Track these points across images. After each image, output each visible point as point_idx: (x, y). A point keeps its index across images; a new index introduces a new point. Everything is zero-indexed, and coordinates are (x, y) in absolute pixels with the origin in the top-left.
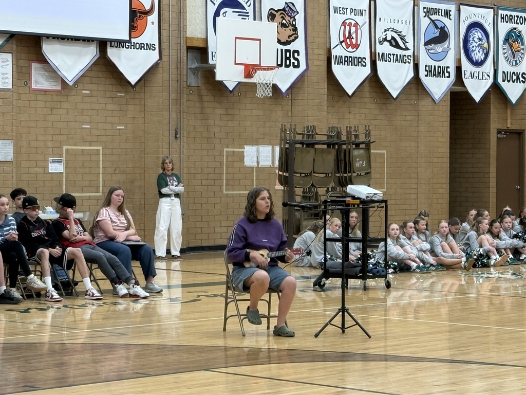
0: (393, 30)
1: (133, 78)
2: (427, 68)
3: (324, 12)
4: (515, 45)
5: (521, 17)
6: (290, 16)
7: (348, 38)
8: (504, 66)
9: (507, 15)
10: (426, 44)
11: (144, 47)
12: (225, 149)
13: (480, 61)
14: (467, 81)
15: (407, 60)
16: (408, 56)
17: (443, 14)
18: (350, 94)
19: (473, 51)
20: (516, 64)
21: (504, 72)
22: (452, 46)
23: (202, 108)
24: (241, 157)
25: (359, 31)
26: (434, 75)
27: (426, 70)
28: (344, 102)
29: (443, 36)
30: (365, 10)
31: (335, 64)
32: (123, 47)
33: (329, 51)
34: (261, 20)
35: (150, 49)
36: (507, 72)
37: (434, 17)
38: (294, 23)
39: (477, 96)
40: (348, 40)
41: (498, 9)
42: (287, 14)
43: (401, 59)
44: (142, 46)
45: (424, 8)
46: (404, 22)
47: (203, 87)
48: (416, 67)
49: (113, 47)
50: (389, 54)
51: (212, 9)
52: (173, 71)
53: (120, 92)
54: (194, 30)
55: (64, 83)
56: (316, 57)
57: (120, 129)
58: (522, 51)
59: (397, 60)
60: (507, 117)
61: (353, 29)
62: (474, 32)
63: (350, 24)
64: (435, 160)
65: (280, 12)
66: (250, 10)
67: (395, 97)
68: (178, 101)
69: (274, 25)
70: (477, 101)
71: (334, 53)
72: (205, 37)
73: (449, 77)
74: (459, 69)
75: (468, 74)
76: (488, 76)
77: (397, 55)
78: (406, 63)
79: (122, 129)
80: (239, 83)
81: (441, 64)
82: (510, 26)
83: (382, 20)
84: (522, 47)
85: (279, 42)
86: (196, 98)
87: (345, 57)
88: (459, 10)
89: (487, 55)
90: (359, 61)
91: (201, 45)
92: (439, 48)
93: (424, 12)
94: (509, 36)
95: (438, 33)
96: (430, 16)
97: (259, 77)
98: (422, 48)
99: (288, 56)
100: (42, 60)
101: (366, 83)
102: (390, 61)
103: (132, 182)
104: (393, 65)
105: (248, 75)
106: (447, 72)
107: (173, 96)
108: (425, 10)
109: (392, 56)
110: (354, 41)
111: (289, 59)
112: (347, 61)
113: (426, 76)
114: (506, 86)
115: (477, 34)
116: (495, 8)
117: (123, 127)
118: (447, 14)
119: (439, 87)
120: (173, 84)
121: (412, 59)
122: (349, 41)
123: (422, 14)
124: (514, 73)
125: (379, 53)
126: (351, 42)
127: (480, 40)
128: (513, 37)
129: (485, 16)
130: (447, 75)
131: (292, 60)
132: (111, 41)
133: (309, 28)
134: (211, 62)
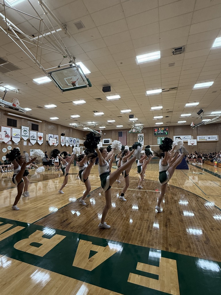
1: (40, 144)
2: (70, 144)
8: (77, 144)
10: (70, 141)
18: (63, 146)
22: (72, 142)
29: (72, 141)
30: (64, 138)
32: (39, 141)
35: (42, 141)
41: (77, 138)
47: (48, 145)
51: (49, 137)
55: (33, 145)
59: (67, 143)
69: (55, 139)
80: (52, 145)
85: (56, 141)
88: (73, 138)
91: (48, 141)
93: (70, 138)
100: (30, 142)
111: (57, 143)
112: (62, 143)
115: (75, 141)
120: (45, 145)
122: (63, 141)
128: (78, 141)
133: (59, 140)
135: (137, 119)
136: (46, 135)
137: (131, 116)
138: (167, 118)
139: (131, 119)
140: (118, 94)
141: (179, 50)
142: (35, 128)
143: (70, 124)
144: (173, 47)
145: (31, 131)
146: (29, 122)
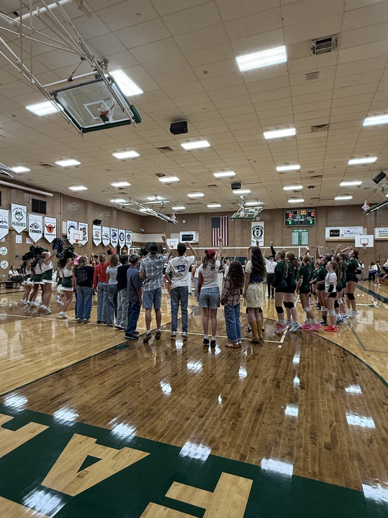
0: (106, 233)
1: (50, 241)
2: (112, 241)
3: (92, 229)
5: (130, 232)
13: (122, 240)
18: (97, 246)
19: (121, 238)
25: (99, 233)
26: (114, 243)
29: (115, 235)
30: (100, 229)
31: (94, 240)
32: (48, 235)
33: (93, 237)
34: (79, 230)
35: (54, 236)
36: (128, 242)
38: (86, 231)
41: (126, 230)
42: (84, 229)
45: (112, 229)
46: (108, 232)
51: (68, 228)
53: (47, 244)
55: (34, 242)
56: (90, 238)
58: (130, 239)
63: (97, 232)
72: (66, 233)
75: (120, 243)
76: (124, 243)
81: (115, 240)
83: (104, 231)
85: (82, 235)
87: (96, 238)
88: (119, 230)
89: (124, 239)
90: (99, 239)
92: (115, 237)
97: (79, 242)
98: (111, 237)
100: (29, 237)
101: (100, 244)
102: (105, 240)
115: (122, 235)
121: (109, 239)
122: (97, 235)
125: (103, 238)
128: (129, 236)
129: (123, 231)
131: (85, 239)
133: (89, 232)
134: (68, 239)
135: (248, 191)
136: (61, 224)
137: (236, 186)
138: (311, 189)
139: (236, 192)
140: (204, 139)
141: (324, 44)
142: (39, 207)
143: (112, 201)
144: (313, 38)
145: (30, 213)
146: (26, 195)
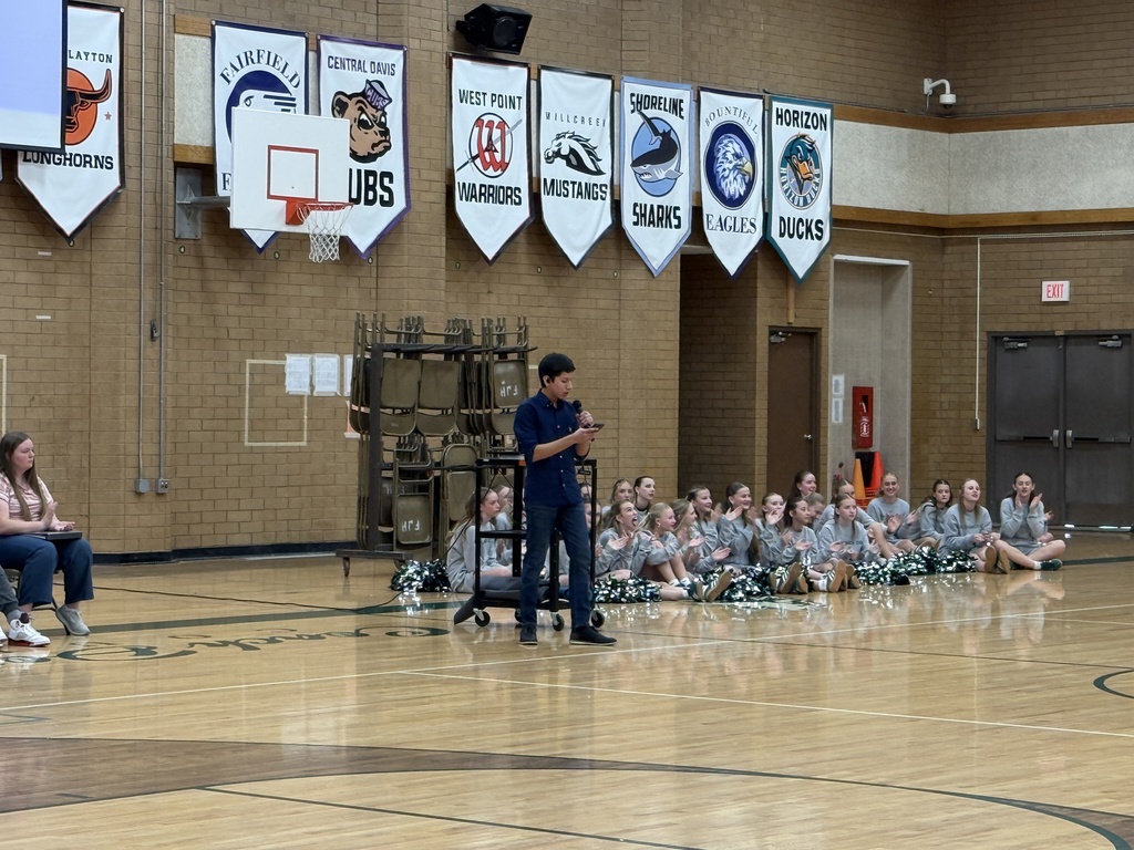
0: (573, 136)
1: (69, 224)
2: (638, 210)
3: (443, 101)
4: (804, 168)
5: (815, 115)
6: (375, 107)
7: (487, 150)
8: (782, 207)
9: (787, 111)
10: (636, 163)
11: (90, 162)
12: (249, 361)
13: (737, 196)
14: (714, 237)
15: (600, 193)
16: (601, 185)
17: (667, 108)
18: (490, 258)
19: (724, 178)
20: (805, 203)
21: (782, 219)
22: (685, 167)
23: (203, 281)
24: (279, 375)
25: (508, 137)
26: (650, 223)
27: (635, 213)
28: (479, 273)
29: (666, 149)
30: (520, 98)
31: (461, 199)
32: (49, 162)
33: (450, 174)
34: (320, 114)
35: (102, 167)
36: (789, 219)
37: (650, 113)
38: (383, 119)
39: (732, 263)
40: (487, 154)
41: (772, 99)
42: (370, 104)
43: (588, 192)
44: (86, 161)
45: (632, 95)
46: (594, 121)
47: (205, 241)
48: (616, 207)
49: (29, 161)
50: (565, 182)
51: (224, 92)
52: (148, 208)
53: (43, 249)
54: (189, 131)
56: (425, 186)
57: (41, 321)
58: (817, 180)
59: (580, 193)
60: (788, 303)
61: (496, 133)
62: (725, 141)
63: (490, 125)
64: (652, 384)
65: (355, 99)
66: (298, 94)
67: (575, 263)
68: (157, 268)
69: (344, 124)
70: (732, 274)
71: (460, 178)
72: (209, 145)
73: (678, 226)
74: (697, 212)
75: (715, 221)
76: (753, 225)
77: (580, 184)
78: (596, 199)
79: (47, 321)
80: (277, 233)
81: (663, 201)
82: (795, 131)
83: (553, 116)
84: (817, 171)
85: (354, 155)
86: (191, 262)
87: (481, 186)
88: (698, 101)
89: (750, 186)
90: (508, 195)
91: (202, 159)
92: (660, 172)
93: (633, 103)
94: (791, 150)
95: (659, 143)
96: (643, 111)
97: (315, 223)
98: (628, 171)
99: (371, 182)
101: (522, 239)
102: (566, 196)
103: (66, 423)
104: (573, 202)
105: (294, 219)
106: (675, 217)
107: (147, 257)
108: (634, 99)
109: (571, 185)
110: (498, 156)
111: (373, 188)
112: (484, 194)
113: (636, 224)
114: (786, 245)
115: (732, 146)
116: (767, 97)
117: (49, 317)
118: (676, 107)
119: (659, 246)
120: (148, 235)
121: (608, 191)
122: (488, 156)
123: (628, 107)
124: (801, 220)
125: (545, 180)
126: (492, 157)
127: (737, 156)
128: (800, 153)
129: (747, 113)
130: (674, 222)
131: (380, 191)
132: (26, 149)
133: (412, 129)
134: (221, 192)
136: (162, 57)
